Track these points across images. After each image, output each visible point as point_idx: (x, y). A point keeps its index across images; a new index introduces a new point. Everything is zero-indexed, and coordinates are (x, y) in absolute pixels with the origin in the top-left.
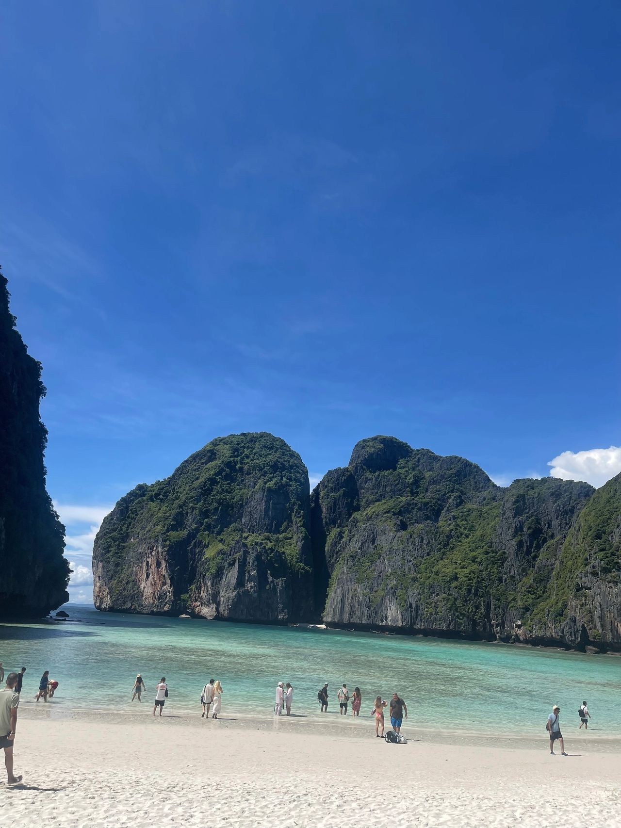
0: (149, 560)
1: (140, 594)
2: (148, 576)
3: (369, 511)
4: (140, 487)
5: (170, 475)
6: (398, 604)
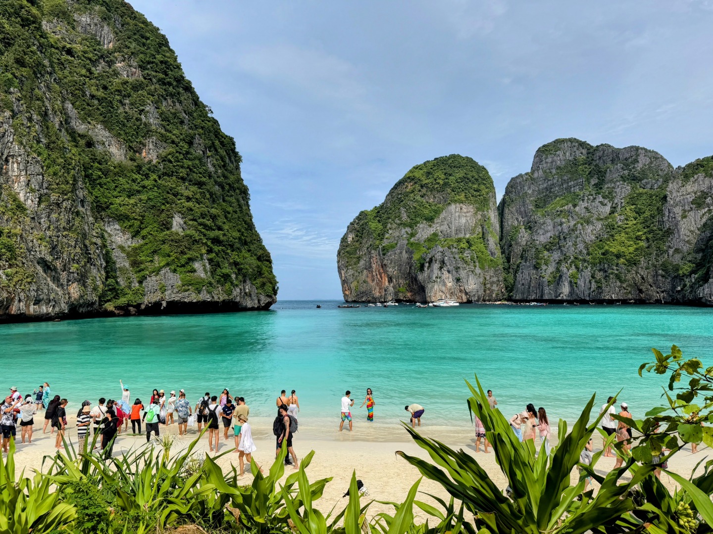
3: (549, 207)
4: (362, 213)
5: (383, 201)
6: (571, 282)
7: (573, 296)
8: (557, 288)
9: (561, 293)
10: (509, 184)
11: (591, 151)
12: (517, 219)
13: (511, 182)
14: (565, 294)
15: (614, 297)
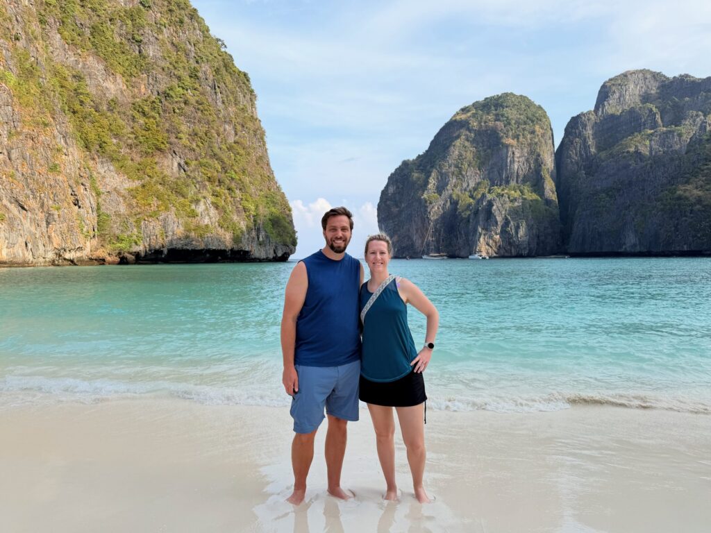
0: (416, 219)
1: (413, 245)
2: (417, 232)
3: (615, 149)
4: (404, 163)
6: (636, 231)
7: (638, 247)
8: (620, 239)
9: (625, 244)
10: (568, 124)
11: (668, 82)
13: (571, 121)
14: (628, 245)
15: (685, 248)
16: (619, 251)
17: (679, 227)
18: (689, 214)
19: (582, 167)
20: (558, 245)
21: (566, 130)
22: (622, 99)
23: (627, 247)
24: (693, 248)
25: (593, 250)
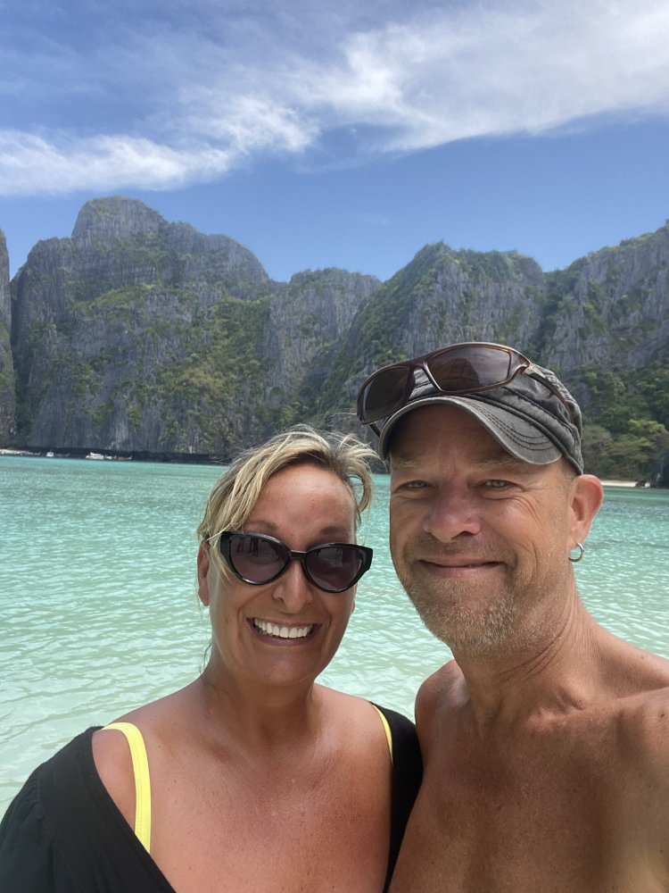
3: (99, 302)
6: (130, 423)
7: (132, 445)
8: (108, 431)
9: (114, 439)
10: (33, 249)
11: (166, 227)
12: (45, 312)
13: (37, 246)
14: (119, 441)
15: (191, 450)
16: (106, 448)
17: (184, 421)
18: (196, 406)
19: (52, 319)
20: (11, 434)
21: (30, 256)
22: (110, 232)
23: (117, 445)
24: (200, 452)
25: (66, 444)
